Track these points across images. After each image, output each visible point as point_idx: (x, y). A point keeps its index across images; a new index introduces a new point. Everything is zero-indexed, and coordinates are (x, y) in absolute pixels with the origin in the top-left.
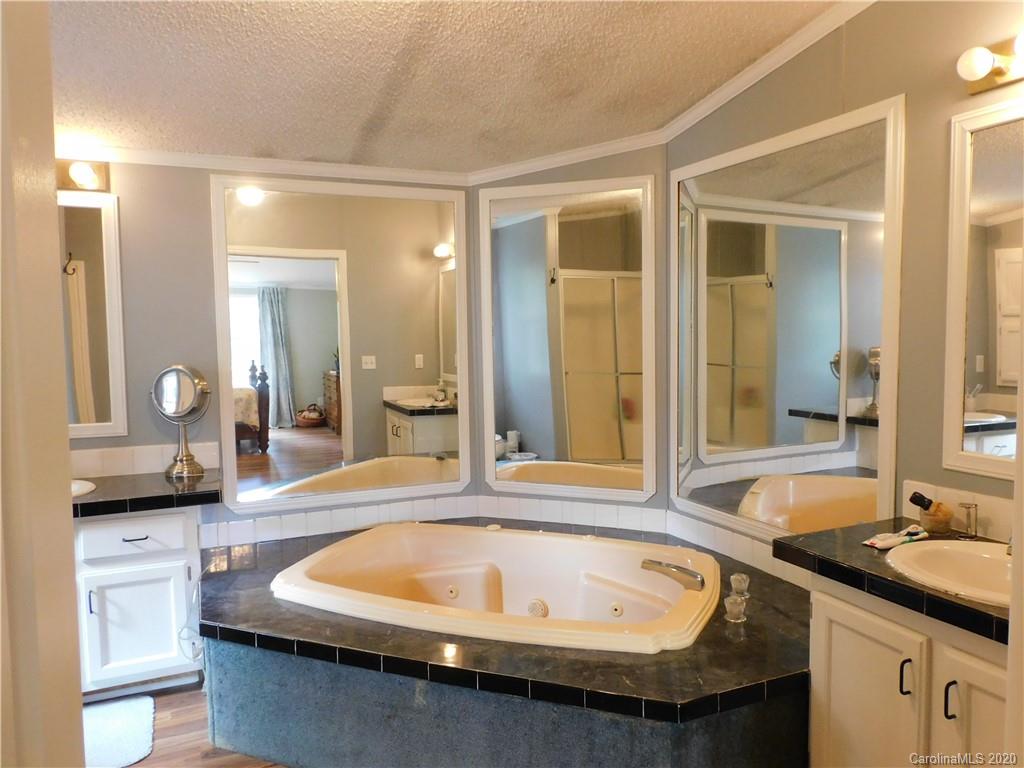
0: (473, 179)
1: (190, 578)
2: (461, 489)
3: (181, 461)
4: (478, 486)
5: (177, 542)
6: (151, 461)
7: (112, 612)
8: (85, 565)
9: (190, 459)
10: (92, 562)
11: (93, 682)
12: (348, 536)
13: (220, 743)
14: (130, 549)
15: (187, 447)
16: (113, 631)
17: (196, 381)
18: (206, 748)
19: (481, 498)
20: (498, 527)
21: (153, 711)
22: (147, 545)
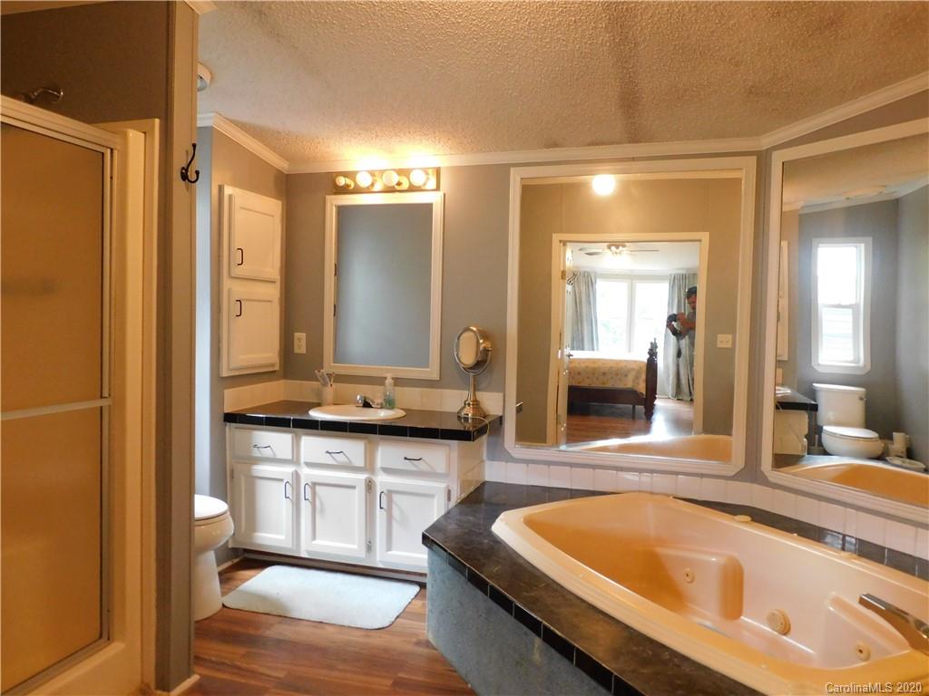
0: (765, 142)
1: (449, 499)
2: (734, 473)
3: (469, 404)
4: (751, 472)
5: (441, 468)
6: (452, 402)
7: (396, 512)
8: (382, 472)
9: (476, 404)
10: (387, 470)
11: (380, 561)
12: (589, 496)
13: (431, 638)
14: (408, 466)
15: (475, 395)
16: (395, 525)
17: (481, 341)
18: (422, 638)
19: (755, 486)
20: (748, 518)
21: (413, 597)
22: (422, 466)
